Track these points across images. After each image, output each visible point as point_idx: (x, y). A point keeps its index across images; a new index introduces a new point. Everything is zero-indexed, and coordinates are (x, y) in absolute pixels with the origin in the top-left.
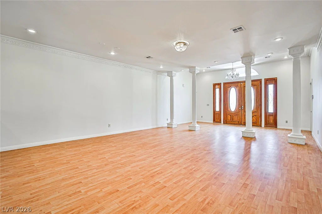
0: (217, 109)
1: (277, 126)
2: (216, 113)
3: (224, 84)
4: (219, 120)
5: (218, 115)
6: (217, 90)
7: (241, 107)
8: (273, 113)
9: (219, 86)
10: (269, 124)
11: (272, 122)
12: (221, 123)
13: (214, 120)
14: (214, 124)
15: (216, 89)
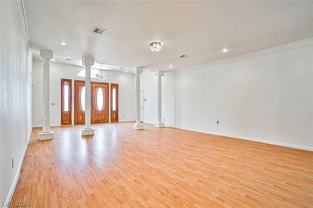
0: (66, 109)
1: (118, 120)
2: (64, 113)
3: (75, 82)
4: (68, 122)
5: (67, 116)
6: (66, 88)
7: (93, 106)
8: (115, 111)
9: (69, 83)
10: (113, 119)
11: (115, 118)
12: (71, 124)
13: (62, 122)
14: (62, 127)
15: (65, 86)
